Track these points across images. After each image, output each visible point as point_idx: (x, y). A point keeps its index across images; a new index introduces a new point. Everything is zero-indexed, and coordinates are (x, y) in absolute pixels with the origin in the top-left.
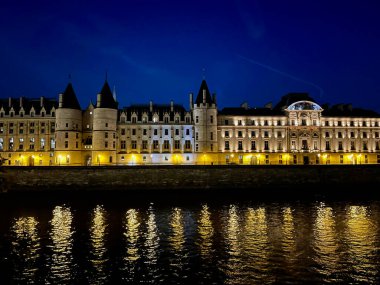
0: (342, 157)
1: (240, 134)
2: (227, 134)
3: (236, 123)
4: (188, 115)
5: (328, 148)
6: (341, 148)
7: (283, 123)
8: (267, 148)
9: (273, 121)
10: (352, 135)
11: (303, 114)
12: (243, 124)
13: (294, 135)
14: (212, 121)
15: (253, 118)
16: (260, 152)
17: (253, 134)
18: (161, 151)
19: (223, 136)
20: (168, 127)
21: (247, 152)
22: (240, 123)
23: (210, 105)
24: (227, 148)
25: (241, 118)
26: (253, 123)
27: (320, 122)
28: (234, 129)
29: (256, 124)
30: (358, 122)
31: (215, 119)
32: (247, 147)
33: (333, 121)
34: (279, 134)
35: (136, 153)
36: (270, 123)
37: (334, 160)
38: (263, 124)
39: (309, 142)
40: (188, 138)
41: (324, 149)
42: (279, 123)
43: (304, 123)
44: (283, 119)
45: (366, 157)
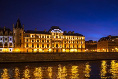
0: (70, 50)
1: (33, 41)
2: (27, 40)
3: (31, 36)
4: (11, 32)
5: (65, 47)
6: (69, 47)
7: (50, 37)
8: (43, 46)
9: (45, 36)
10: (74, 42)
11: (57, 34)
12: (34, 37)
13: (53, 41)
14: (21, 35)
15: (38, 35)
16: (41, 48)
17: (38, 41)
19: (26, 41)
20: (2, 37)
21: (35, 48)
22: (33, 37)
23: (20, 29)
24: (27, 46)
25: (33, 35)
26: (38, 37)
27: (63, 37)
28: (30, 39)
29: (39, 37)
31: (22, 34)
32: (35, 46)
33: (67, 37)
34: (48, 41)
36: (44, 37)
37: (67, 51)
38: (42, 37)
39: (58, 44)
40: (11, 42)
41: (64, 47)
42: (48, 37)
43: (57, 37)
44: (50, 35)
45: (78, 50)
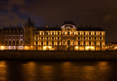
0: (85, 47)
1: (42, 38)
2: (37, 38)
3: (41, 34)
4: (22, 31)
5: (79, 44)
6: (84, 44)
7: (60, 34)
8: (53, 44)
9: (56, 32)
10: (90, 38)
11: (69, 30)
12: (44, 34)
13: (64, 38)
14: (30, 33)
15: (48, 32)
16: (50, 45)
17: (48, 38)
18: (12, 45)
19: (35, 39)
20: (14, 36)
21: (45, 45)
22: (42, 34)
24: (37, 44)
25: (43, 32)
26: (48, 34)
27: (76, 33)
28: (39, 36)
29: (49, 34)
30: (93, 33)
31: (32, 32)
32: (45, 43)
33: (82, 33)
34: (58, 38)
35: (3, 45)
36: (54, 34)
37: (82, 49)
38: (51, 34)
39: (70, 41)
41: (77, 44)
42: (59, 33)
43: (69, 33)
44: (60, 32)
45: (95, 47)
